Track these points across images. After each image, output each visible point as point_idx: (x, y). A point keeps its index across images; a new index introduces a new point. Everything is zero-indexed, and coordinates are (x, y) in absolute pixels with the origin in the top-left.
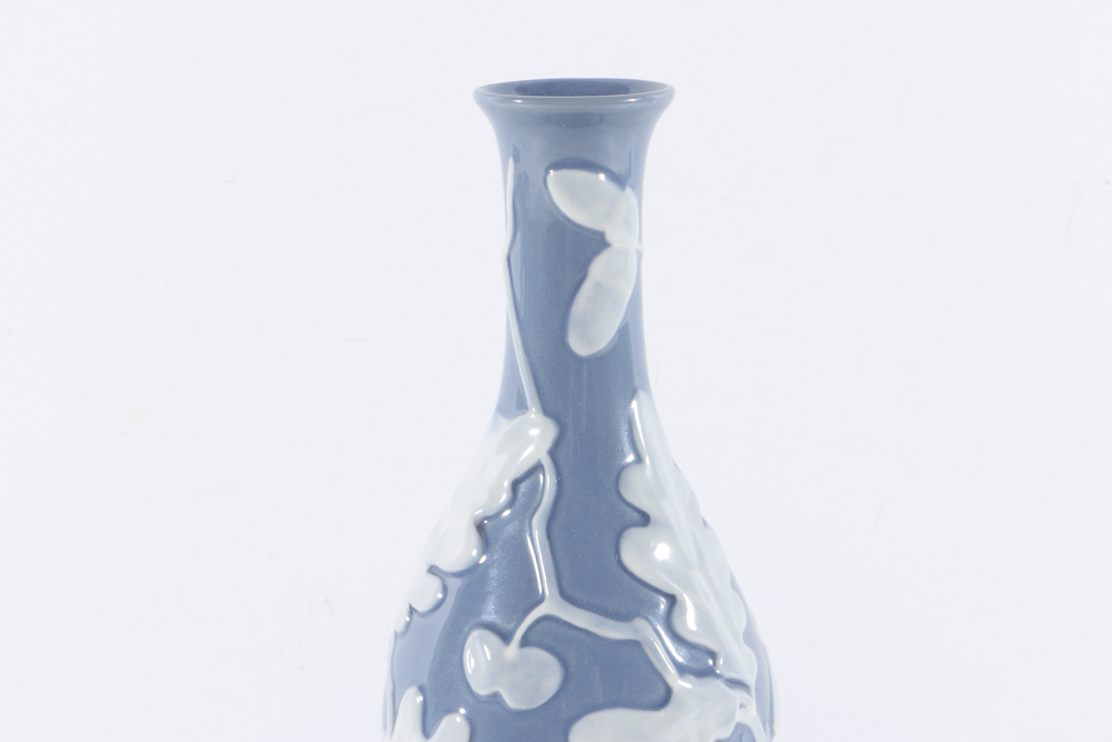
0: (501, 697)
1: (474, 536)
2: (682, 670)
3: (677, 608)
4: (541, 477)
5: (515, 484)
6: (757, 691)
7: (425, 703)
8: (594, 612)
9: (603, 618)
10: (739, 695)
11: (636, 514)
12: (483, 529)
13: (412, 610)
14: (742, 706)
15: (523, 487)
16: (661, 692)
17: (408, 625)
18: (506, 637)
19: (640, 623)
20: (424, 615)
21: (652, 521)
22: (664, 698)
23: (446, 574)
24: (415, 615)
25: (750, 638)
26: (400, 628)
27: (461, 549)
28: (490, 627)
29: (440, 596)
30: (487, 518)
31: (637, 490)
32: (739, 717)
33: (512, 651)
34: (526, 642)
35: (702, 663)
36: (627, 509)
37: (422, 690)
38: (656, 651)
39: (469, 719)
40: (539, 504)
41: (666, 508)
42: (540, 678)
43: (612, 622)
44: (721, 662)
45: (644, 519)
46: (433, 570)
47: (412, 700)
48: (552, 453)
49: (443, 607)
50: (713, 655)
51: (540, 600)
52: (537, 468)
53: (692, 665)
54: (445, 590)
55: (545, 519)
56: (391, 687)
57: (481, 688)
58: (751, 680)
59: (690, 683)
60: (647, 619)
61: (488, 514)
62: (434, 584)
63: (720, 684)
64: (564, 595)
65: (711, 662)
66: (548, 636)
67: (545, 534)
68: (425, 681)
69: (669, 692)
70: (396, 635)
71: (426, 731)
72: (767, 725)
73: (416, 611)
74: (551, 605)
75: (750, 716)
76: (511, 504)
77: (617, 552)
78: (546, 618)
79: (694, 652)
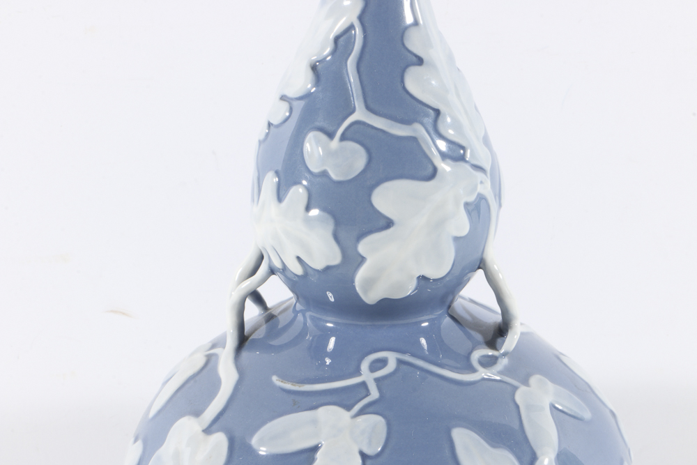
0: (328, 173)
1: (310, 74)
2: (444, 156)
3: (440, 117)
4: (353, 32)
5: (337, 39)
6: (491, 175)
7: (279, 181)
8: (387, 118)
9: (393, 123)
10: (479, 175)
11: (414, 58)
12: (316, 69)
13: (270, 125)
14: (481, 182)
15: (341, 41)
16: (430, 170)
17: (267, 134)
18: (331, 135)
19: (417, 126)
20: (278, 126)
21: (425, 63)
22: (433, 174)
23: (292, 99)
24: (272, 127)
25: (486, 141)
26: (262, 137)
27: (302, 82)
28: (321, 130)
29: (288, 114)
30: (318, 62)
31: (414, 43)
32: (480, 189)
33: (335, 143)
34: (343, 138)
35: (457, 154)
36: (409, 54)
37: (277, 173)
38: (427, 144)
39: (307, 189)
40: (352, 51)
41: (433, 54)
42: (353, 160)
43: (399, 125)
44: (469, 152)
45: (420, 61)
46: (283, 98)
47: (271, 180)
48: (361, 18)
49: (290, 120)
50: (463, 148)
51: (353, 111)
52: (351, 27)
53: (450, 153)
54: (291, 110)
55: (356, 61)
56: (257, 175)
57: (315, 169)
58: (487, 167)
59: (448, 165)
60: (422, 124)
61: (319, 59)
62: (284, 107)
63: (468, 167)
64: (368, 108)
65: (462, 152)
66: (358, 133)
67: (356, 70)
68: (280, 168)
69: (435, 170)
70: (260, 142)
71: (280, 199)
72: (497, 198)
73: (272, 124)
74: (360, 114)
75: (486, 189)
76: (333, 53)
77: (402, 81)
78: (357, 123)
79: (451, 146)
